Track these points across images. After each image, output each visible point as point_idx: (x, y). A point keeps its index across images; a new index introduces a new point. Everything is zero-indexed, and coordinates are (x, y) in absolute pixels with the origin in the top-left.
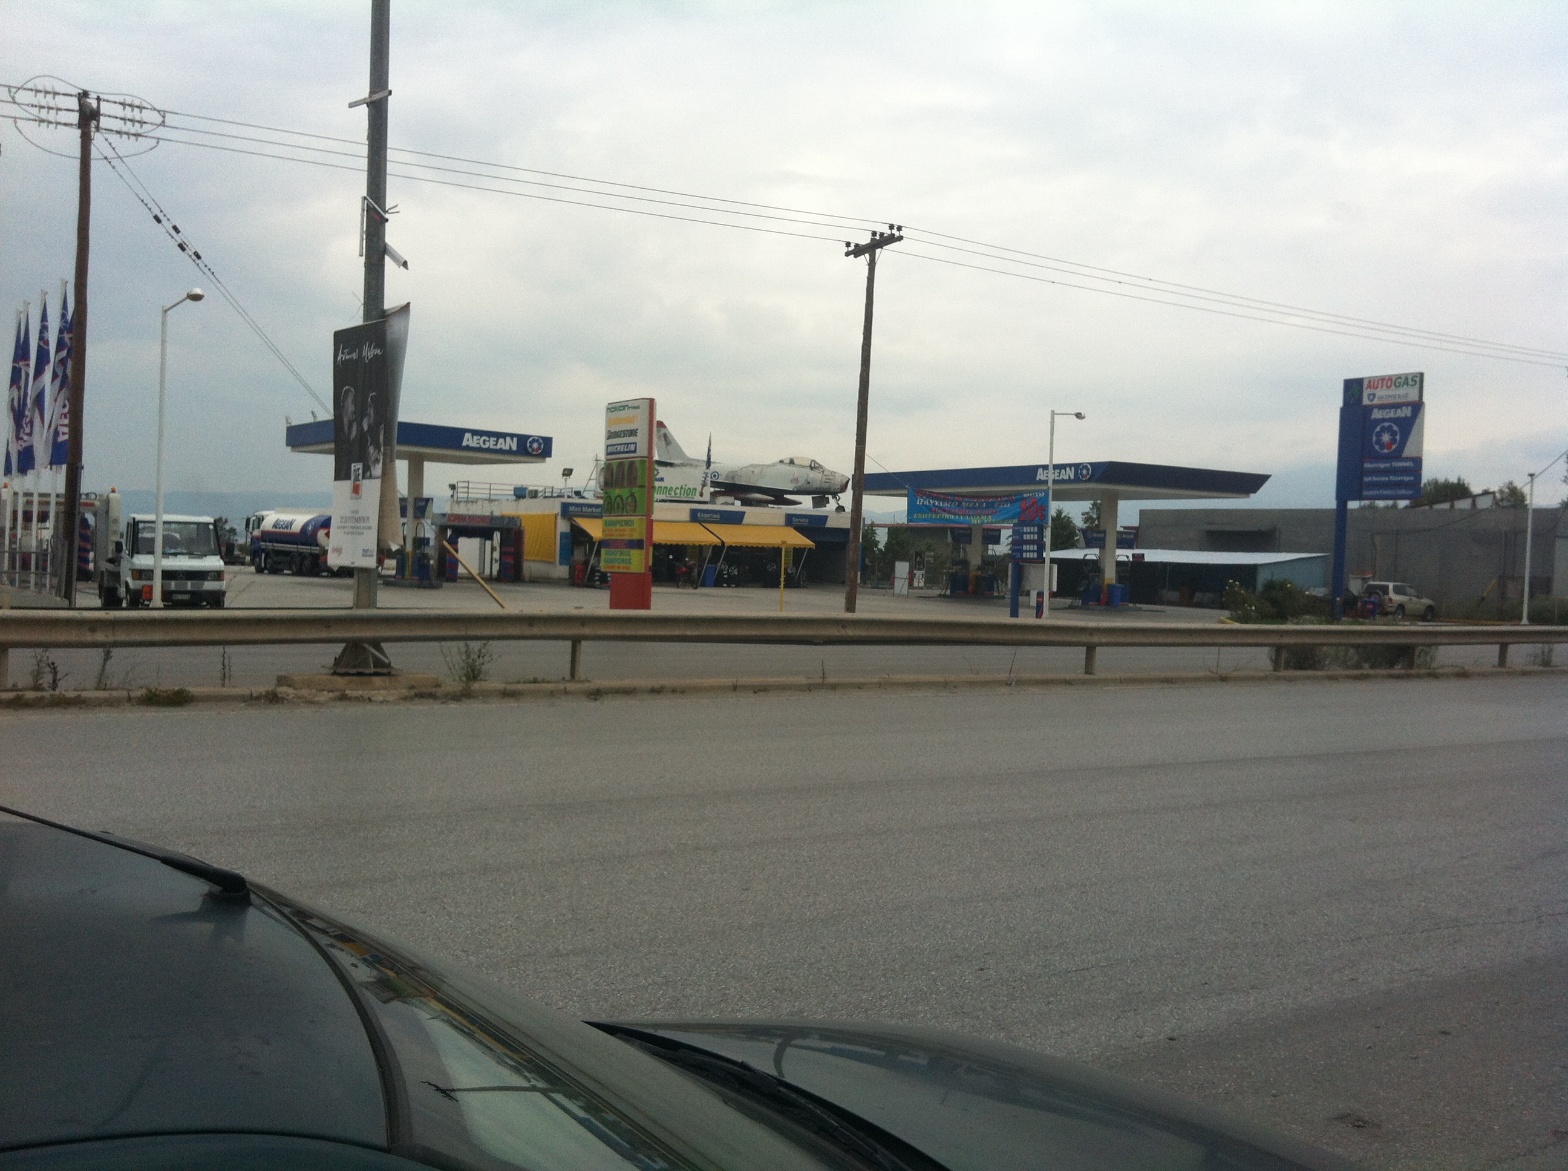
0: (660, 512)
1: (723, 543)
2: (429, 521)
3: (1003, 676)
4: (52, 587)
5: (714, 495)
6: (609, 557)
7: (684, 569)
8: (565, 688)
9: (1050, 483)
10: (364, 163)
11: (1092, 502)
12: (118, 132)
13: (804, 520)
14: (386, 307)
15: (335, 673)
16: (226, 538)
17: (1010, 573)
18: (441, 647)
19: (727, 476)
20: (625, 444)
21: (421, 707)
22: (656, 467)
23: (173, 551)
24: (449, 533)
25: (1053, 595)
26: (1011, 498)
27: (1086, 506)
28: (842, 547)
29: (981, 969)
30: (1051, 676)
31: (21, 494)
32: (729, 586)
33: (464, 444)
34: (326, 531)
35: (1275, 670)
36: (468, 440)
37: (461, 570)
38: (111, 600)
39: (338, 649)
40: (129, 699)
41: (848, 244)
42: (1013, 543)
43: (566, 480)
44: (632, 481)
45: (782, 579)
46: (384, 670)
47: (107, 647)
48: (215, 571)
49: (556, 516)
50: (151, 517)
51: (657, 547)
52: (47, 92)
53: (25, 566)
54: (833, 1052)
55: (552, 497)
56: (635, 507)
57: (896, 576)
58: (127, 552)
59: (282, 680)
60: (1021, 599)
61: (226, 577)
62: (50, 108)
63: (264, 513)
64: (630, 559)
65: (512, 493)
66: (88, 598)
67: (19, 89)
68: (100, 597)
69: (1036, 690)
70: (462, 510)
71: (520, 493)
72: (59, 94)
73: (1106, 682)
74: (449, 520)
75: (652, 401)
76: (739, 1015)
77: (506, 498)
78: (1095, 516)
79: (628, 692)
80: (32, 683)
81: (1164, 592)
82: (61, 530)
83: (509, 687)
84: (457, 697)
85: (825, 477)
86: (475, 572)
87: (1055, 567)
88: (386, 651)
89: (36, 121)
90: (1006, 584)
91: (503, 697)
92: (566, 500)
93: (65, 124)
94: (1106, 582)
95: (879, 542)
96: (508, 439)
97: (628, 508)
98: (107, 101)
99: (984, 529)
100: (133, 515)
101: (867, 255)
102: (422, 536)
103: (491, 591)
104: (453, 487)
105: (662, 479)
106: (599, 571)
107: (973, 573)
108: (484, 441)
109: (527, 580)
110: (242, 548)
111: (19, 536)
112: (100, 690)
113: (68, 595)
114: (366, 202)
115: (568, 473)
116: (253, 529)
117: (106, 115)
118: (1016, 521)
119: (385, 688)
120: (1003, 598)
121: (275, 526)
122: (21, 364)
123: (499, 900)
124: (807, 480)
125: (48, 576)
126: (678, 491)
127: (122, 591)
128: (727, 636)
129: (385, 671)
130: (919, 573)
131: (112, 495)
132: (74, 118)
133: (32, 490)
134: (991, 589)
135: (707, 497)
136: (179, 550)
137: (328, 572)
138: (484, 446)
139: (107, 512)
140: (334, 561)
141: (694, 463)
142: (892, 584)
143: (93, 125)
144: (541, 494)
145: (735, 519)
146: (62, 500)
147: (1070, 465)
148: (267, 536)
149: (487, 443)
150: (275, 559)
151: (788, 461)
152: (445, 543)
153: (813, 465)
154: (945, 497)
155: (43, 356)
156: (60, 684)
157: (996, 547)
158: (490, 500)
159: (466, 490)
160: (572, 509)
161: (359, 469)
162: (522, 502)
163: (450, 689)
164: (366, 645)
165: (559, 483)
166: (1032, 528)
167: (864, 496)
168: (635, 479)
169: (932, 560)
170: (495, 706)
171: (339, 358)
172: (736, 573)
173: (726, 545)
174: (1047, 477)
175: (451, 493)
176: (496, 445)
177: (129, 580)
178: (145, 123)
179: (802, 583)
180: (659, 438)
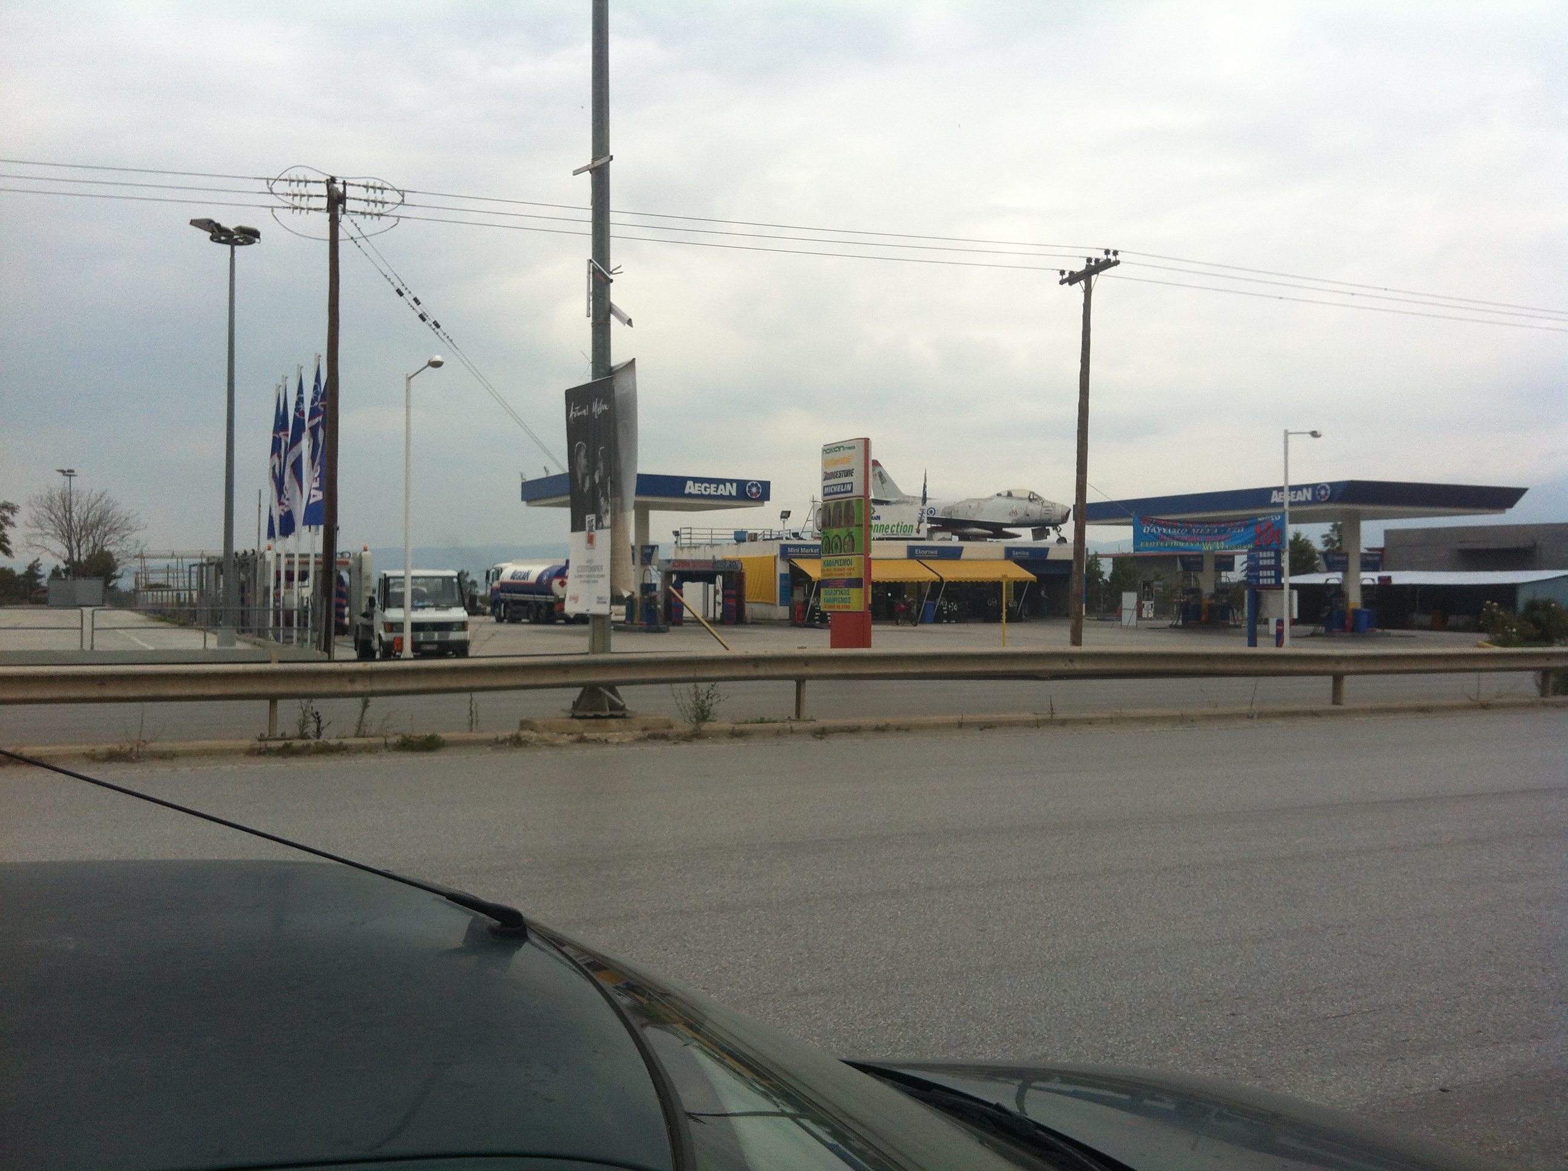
0: (878, 550)
1: (941, 579)
2: (655, 567)
3: (1245, 709)
4: (312, 641)
5: (931, 531)
6: (828, 597)
7: (903, 606)
8: (791, 727)
9: (1286, 506)
10: (588, 228)
11: (1332, 524)
12: (362, 213)
13: (1024, 553)
14: (613, 364)
15: (573, 717)
16: (468, 590)
17: (1246, 601)
18: (672, 689)
19: (943, 512)
20: (841, 484)
21: (655, 748)
22: (873, 506)
23: (420, 604)
24: (674, 578)
25: (1293, 622)
26: (1246, 523)
27: (1325, 528)
28: (1065, 579)
29: (1233, 1015)
30: (1297, 707)
31: (283, 556)
32: (949, 622)
33: (687, 491)
34: (560, 580)
35: (1542, 695)
36: (690, 488)
37: (686, 614)
38: (365, 652)
39: (576, 693)
40: (386, 745)
41: (1062, 273)
42: (1249, 569)
43: (784, 522)
44: (849, 521)
45: (1004, 614)
46: (618, 712)
47: (365, 696)
48: (459, 622)
49: (775, 558)
50: (401, 573)
51: (876, 585)
52: (299, 181)
53: (289, 623)
54: (1075, 1095)
55: (771, 539)
56: (853, 545)
57: (1123, 607)
58: (380, 606)
59: (525, 724)
60: (1259, 627)
61: (470, 627)
62: (302, 196)
63: (503, 565)
64: (849, 598)
65: (733, 537)
66: (345, 651)
67: (275, 180)
68: (356, 650)
69: (1280, 722)
70: (685, 555)
71: (741, 537)
72: (309, 182)
73: (1354, 712)
74: (674, 566)
75: (867, 441)
76: (981, 1057)
77: (727, 542)
78: (1336, 538)
79: (854, 730)
80: (299, 733)
81: (1415, 615)
82: (319, 588)
83: (738, 728)
84: (688, 738)
85: (1044, 509)
86: (700, 616)
87: (1295, 593)
88: (620, 693)
89: (290, 208)
90: (1243, 613)
91: (732, 738)
92: (784, 542)
93: (316, 210)
94: (1351, 607)
95: (1103, 572)
96: (728, 484)
97: (846, 547)
98: (352, 185)
99: (1216, 556)
100: (384, 572)
101: (1083, 282)
102: (649, 582)
103: (716, 634)
104: (676, 534)
105: (878, 518)
106: (819, 611)
107: (1206, 601)
108: (706, 488)
109: (749, 621)
110: (483, 599)
111: (282, 594)
112: (360, 737)
113: (327, 648)
114: (591, 264)
115: (786, 515)
116: (493, 581)
117: (351, 198)
118: (1251, 546)
119: (620, 730)
120: (1239, 627)
121: (513, 577)
122: (281, 434)
123: (736, 938)
124: (1025, 512)
125: (309, 631)
126: (895, 529)
127: (376, 643)
128: (950, 673)
129: (620, 713)
130: (1147, 604)
131: (364, 553)
132: (323, 203)
133: (292, 551)
134: (1227, 618)
135: (924, 533)
136: (426, 603)
137: (564, 619)
138: (704, 493)
139: (360, 569)
140: (571, 608)
141: (911, 500)
142: (1119, 618)
143: (340, 209)
144: (761, 536)
145: (954, 554)
146: (320, 559)
147: (1307, 486)
148: (506, 587)
149: (708, 490)
150: (514, 608)
151: (1006, 494)
152: (671, 588)
153: (1031, 497)
154: (1172, 525)
155: (299, 424)
156: (324, 732)
157: (1230, 574)
158: (712, 545)
159: (689, 536)
160: (790, 550)
161: (592, 520)
162: (743, 545)
163: (680, 730)
164: (602, 689)
165: (777, 526)
166: (1269, 553)
167: (1087, 526)
168: (853, 518)
169: (1160, 589)
170: (724, 746)
171: (571, 415)
172: (956, 609)
173: (945, 581)
174: (1282, 499)
175: (674, 539)
176: (717, 491)
177: (382, 633)
178: (387, 203)
179: (1024, 616)
180: (874, 476)
